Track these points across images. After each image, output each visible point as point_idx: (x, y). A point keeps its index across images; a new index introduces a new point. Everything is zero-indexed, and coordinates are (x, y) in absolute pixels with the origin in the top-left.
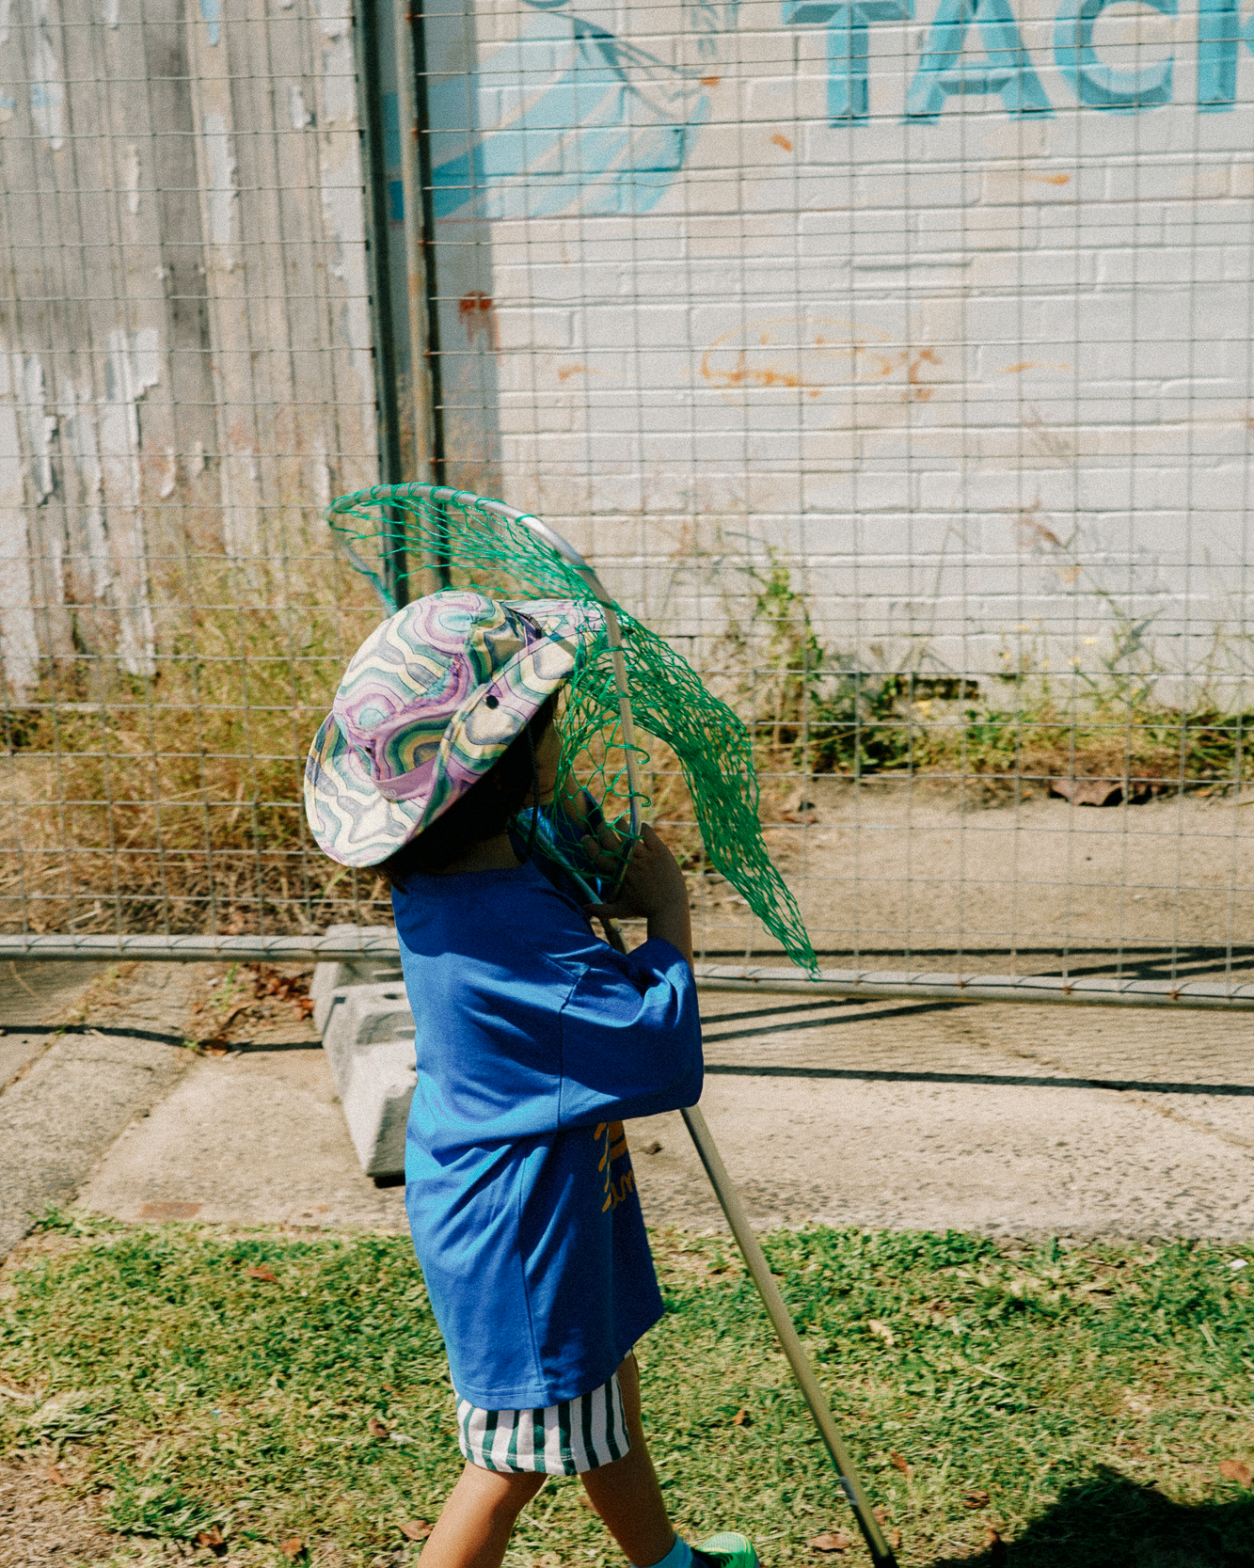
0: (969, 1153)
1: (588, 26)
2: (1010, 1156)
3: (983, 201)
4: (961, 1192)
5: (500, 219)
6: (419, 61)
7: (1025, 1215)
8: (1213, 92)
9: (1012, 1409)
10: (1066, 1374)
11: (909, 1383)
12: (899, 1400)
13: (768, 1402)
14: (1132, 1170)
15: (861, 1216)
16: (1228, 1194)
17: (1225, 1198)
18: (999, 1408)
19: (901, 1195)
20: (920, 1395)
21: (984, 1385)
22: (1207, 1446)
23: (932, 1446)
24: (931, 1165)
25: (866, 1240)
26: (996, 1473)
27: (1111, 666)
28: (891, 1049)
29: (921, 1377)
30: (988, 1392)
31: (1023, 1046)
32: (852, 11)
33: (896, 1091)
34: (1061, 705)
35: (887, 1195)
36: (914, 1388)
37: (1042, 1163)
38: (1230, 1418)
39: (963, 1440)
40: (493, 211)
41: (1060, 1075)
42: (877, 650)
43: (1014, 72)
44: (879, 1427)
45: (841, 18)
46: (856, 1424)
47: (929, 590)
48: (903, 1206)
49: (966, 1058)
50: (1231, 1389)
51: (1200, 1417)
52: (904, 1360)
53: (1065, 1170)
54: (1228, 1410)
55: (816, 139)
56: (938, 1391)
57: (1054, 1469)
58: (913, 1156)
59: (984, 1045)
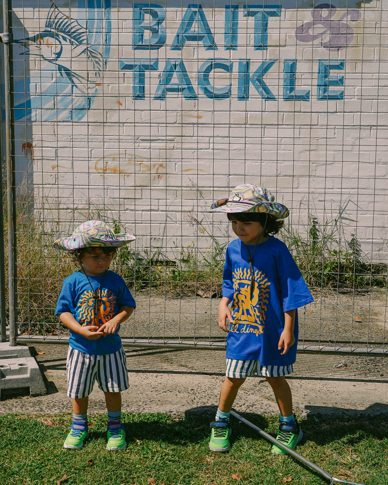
0: (165, 392)
1: (63, 67)
2: (177, 393)
3: (177, 123)
4: (162, 403)
5: (35, 121)
6: (11, 72)
7: (180, 409)
8: (243, 95)
9: (174, 461)
10: (190, 452)
11: (144, 455)
12: (140, 459)
13: (102, 460)
14: (212, 396)
15: (133, 409)
16: (239, 403)
17: (238, 404)
18: (170, 461)
19: (145, 403)
20: (147, 458)
21: (166, 455)
22: (229, 471)
23: (150, 472)
24: (155, 395)
25: (134, 416)
26: (168, 479)
27: (214, 258)
28: (145, 364)
29: (148, 453)
30: (167, 457)
31: (183, 363)
32: (140, 66)
33: (145, 375)
34: (200, 269)
35: (141, 403)
36: (145, 456)
37: (186, 395)
38: (235, 463)
39: (159, 470)
40: (33, 119)
41: (193, 371)
42: (146, 252)
43: (186, 86)
44: (135, 466)
45: (137, 69)
46: (128, 466)
47: (162, 234)
48: (145, 406)
49: (166, 366)
50: (236, 455)
51: (227, 463)
52: (143, 448)
53: (193, 397)
54: (235, 461)
55: (129, 102)
56: (152, 457)
57: (184, 477)
58: (149, 393)
59: (172, 363)
